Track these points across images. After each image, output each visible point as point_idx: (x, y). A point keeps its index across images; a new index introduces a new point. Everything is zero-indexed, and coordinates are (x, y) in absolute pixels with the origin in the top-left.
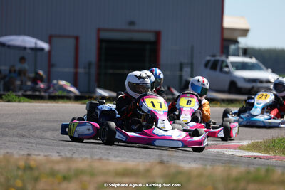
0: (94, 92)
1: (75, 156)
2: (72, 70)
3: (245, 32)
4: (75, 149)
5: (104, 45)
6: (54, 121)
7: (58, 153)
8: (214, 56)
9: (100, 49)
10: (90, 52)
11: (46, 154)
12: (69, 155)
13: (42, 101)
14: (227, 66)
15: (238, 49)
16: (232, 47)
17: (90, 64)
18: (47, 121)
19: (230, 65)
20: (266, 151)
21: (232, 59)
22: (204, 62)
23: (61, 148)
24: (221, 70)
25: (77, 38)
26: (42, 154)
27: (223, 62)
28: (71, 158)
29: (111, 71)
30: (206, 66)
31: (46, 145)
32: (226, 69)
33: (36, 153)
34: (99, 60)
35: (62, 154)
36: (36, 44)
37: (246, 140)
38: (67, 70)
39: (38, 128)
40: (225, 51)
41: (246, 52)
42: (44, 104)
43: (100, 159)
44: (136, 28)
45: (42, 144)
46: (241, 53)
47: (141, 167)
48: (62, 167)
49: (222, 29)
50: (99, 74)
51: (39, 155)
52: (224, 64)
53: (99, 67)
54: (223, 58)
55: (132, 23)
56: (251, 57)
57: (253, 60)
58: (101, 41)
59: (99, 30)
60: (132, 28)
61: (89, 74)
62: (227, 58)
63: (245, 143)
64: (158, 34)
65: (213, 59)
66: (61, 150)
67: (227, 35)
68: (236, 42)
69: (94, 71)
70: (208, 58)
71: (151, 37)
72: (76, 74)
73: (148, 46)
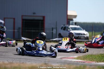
0: (21, 38)
1: (14, 62)
2: (13, 30)
3: (75, 16)
4: (14, 59)
5: (24, 21)
6: (6, 49)
7: (7, 61)
8: (64, 25)
9: (23, 23)
10: (19, 24)
12: (11, 62)
14: (69, 29)
15: (73, 23)
16: (71, 22)
17: (19, 28)
19: (70, 28)
20: (84, 59)
21: (71, 26)
22: (61, 27)
23: (8, 59)
24: (67, 30)
25: (14, 19)
26: (2, 61)
27: (68, 27)
29: (27, 31)
30: (62, 29)
31: (3, 58)
32: (69, 30)
34: (23, 27)
35: (9, 61)
37: (76, 55)
38: (11, 30)
40: (69, 23)
41: (76, 24)
43: (23, 63)
44: (36, 15)
45: (1, 58)
46: (74, 24)
49: (67, 15)
50: (22, 32)
52: (68, 28)
53: (23, 29)
54: (68, 26)
55: (34, 13)
56: (78, 26)
57: (79, 27)
58: (23, 20)
59: (22, 16)
60: (34, 15)
62: (69, 26)
63: (76, 57)
64: (44, 17)
65: (64, 26)
66: (9, 60)
67: (69, 18)
68: (72, 20)
69: (21, 31)
70: (62, 26)
71: (42, 18)
72: (14, 32)
73: (40, 22)
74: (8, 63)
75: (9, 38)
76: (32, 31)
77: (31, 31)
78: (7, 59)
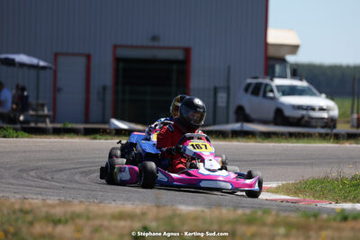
0: (107, 122)
5: (121, 65)
9: (116, 70)
10: (104, 75)
11: (44, 198)
13: (44, 136)
17: (104, 88)
25: (88, 57)
33: (35, 197)
34: (116, 83)
35: (62, 198)
42: (46, 140)
44: (161, 44)
48: (58, 211)
50: (116, 101)
53: (116, 92)
55: (155, 38)
58: (118, 60)
59: (115, 47)
60: (156, 44)
61: (103, 101)
64: (187, 51)
69: (109, 97)
71: (179, 55)
72: (87, 101)
73: (175, 67)
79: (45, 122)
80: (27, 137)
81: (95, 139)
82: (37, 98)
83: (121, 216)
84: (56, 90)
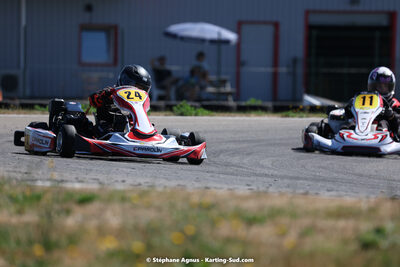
0: (301, 100)
1: (271, 190)
2: (270, 70)
4: (269, 179)
5: (314, 33)
6: (244, 141)
7: (248, 185)
9: (308, 39)
10: (295, 44)
11: (231, 187)
12: (262, 189)
13: (227, 114)
17: (295, 61)
18: (234, 141)
23: (252, 178)
25: (276, 25)
26: (226, 187)
28: (266, 193)
29: (325, 70)
31: (232, 174)
33: (219, 186)
34: (308, 54)
35: (254, 187)
36: (219, 34)
38: (263, 69)
39: (221, 152)
42: (230, 118)
43: (306, 194)
44: (360, 8)
45: (227, 174)
47: (364, 206)
50: (307, 76)
51: (221, 188)
53: (308, 65)
55: (355, 2)
58: (310, 28)
59: (308, 13)
60: (355, 8)
61: (294, 74)
64: (392, 15)
66: (253, 182)
69: (300, 70)
71: (383, 21)
72: (275, 75)
73: (378, 34)
74: (248, 192)
75: (257, 98)
76: (345, 71)
77: (339, 70)
78: (246, 178)
79: (227, 100)
80: (208, 115)
81: (287, 116)
82: (218, 73)
83: (341, 213)
84: (240, 63)
